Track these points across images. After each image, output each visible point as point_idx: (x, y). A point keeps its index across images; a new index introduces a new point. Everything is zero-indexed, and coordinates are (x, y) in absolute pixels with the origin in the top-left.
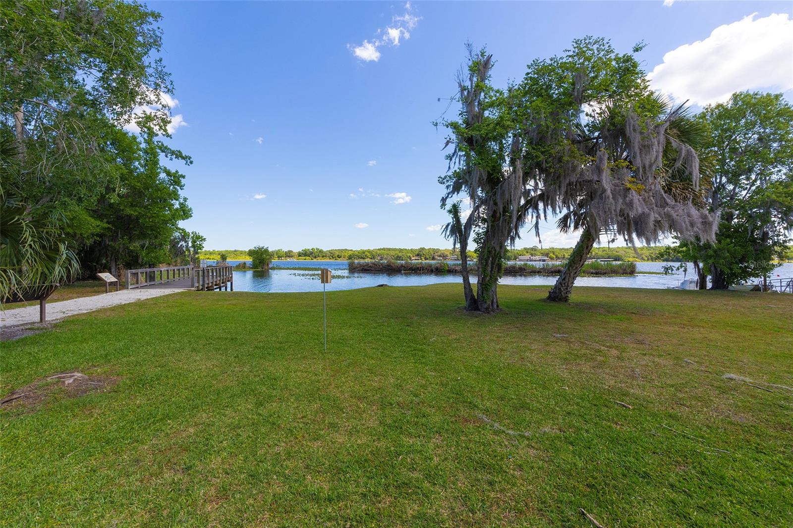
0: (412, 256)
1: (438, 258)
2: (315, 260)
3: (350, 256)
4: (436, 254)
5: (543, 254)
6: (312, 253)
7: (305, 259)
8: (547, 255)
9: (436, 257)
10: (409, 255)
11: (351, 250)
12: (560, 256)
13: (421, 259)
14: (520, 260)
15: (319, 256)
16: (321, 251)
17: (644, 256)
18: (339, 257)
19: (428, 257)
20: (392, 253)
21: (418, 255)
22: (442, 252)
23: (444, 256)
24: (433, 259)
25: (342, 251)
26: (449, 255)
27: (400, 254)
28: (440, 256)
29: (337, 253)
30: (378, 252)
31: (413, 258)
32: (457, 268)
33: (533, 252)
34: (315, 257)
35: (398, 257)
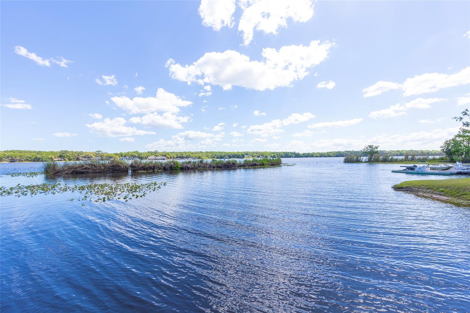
0: (53, 157)
4: (81, 156)
5: (162, 155)
8: (165, 156)
9: (81, 158)
10: (50, 156)
12: (172, 156)
13: (64, 160)
14: (149, 159)
20: (27, 155)
21: (60, 156)
22: (87, 154)
23: (88, 157)
24: (78, 159)
26: (93, 156)
27: (39, 156)
30: (7, 154)
33: (156, 154)
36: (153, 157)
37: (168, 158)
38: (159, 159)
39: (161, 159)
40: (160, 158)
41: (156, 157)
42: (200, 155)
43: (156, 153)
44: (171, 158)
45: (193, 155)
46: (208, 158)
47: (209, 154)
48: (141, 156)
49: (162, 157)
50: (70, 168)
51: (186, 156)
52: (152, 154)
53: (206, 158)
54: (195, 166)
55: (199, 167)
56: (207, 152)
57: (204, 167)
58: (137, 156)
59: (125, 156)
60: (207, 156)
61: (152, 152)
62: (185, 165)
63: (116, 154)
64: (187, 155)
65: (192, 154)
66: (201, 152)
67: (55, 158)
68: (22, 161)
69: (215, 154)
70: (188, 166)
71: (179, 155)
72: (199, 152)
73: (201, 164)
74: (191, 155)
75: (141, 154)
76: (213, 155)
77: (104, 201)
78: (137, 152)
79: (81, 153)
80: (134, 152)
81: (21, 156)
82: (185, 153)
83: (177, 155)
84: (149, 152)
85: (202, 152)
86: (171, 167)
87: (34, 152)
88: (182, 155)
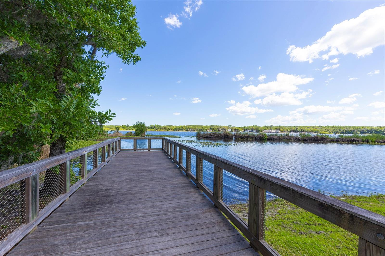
0: (207, 129)
1: (221, 130)
2: (156, 131)
3: (175, 129)
4: (220, 128)
5: (276, 129)
6: (155, 127)
7: (152, 130)
8: (279, 129)
9: (220, 130)
10: (206, 128)
11: (175, 126)
12: (286, 130)
13: (212, 131)
14: (265, 132)
15: (158, 129)
16: (160, 126)
17: (330, 131)
18: (169, 129)
19: (216, 130)
20: (197, 128)
21: (210, 129)
22: (223, 127)
23: (224, 129)
25: (170, 126)
26: (227, 129)
27: (201, 128)
28: (222, 129)
29: (168, 127)
30: (190, 127)
31: (208, 130)
32: (274, 137)
33: (271, 128)
34: (157, 129)
35: (200, 129)
36: (268, 130)
37: (281, 131)
38: (273, 132)
39: (275, 132)
40: (274, 131)
41: (271, 131)
42: (318, 129)
43: (272, 127)
44: (285, 131)
45: (309, 129)
46: (329, 133)
47: (330, 128)
48: (258, 129)
49: (275, 130)
51: (300, 130)
52: (267, 128)
53: (326, 132)
56: (328, 127)
58: (255, 129)
59: (247, 129)
60: (327, 131)
61: (268, 126)
63: (241, 128)
64: (302, 129)
66: (320, 126)
67: (208, 129)
68: (195, 131)
69: (339, 128)
71: (293, 129)
72: (318, 126)
74: (307, 129)
75: (259, 127)
76: (336, 130)
78: (255, 126)
79: (220, 127)
80: (254, 126)
81: (194, 128)
82: (300, 127)
83: (291, 129)
84: (265, 126)
87: (200, 126)
88: (297, 129)
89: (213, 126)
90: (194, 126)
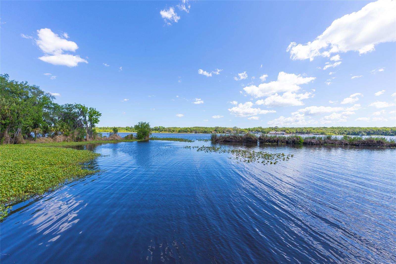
0: (212, 131)
1: (227, 132)
3: (179, 131)
4: (225, 130)
5: (282, 131)
6: (159, 129)
7: (156, 132)
8: (285, 131)
9: (225, 132)
10: (211, 130)
11: (179, 128)
12: (291, 132)
13: (217, 133)
14: (270, 134)
15: (163, 131)
16: (164, 128)
17: (336, 132)
18: (174, 131)
19: (221, 131)
20: (202, 129)
21: (215, 130)
23: (229, 131)
24: (224, 132)
25: (174, 128)
26: (232, 131)
27: (206, 130)
28: (227, 131)
29: (172, 129)
30: (194, 129)
33: (277, 130)
34: (161, 131)
35: (205, 131)
36: (274, 132)
37: (287, 133)
38: (279, 134)
39: (281, 134)
40: (279, 132)
41: (276, 132)
42: (324, 131)
43: (277, 128)
44: (290, 133)
45: (314, 131)
46: (335, 134)
47: (335, 130)
48: (264, 131)
49: (281, 132)
50: (223, 138)
51: (306, 132)
52: (272, 130)
53: (332, 134)
54: (320, 142)
55: (325, 143)
56: (333, 128)
57: (332, 143)
58: (261, 131)
59: (252, 131)
60: (332, 132)
61: (272, 128)
62: (309, 140)
63: (246, 129)
64: (308, 131)
65: (314, 129)
66: (324, 128)
67: (213, 131)
68: (199, 133)
69: (345, 129)
70: (312, 141)
71: (298, 131)
72: (322, 128)
73: (329, 141)
74: (312, 130)
75: (264, 129)
76: (341, 131)
77: (249, 162)
78: (260, 128)
79: (225, 128)
80: (259, 128)
81: (199, 130)
82: (305, 128)
83: (296, 130)
84: (270, 128)
85: (326, 128)
86: (294, 142)
87: (204, 128)
88: (302, 130)
89: (218, 127)
90: (199, 127)
